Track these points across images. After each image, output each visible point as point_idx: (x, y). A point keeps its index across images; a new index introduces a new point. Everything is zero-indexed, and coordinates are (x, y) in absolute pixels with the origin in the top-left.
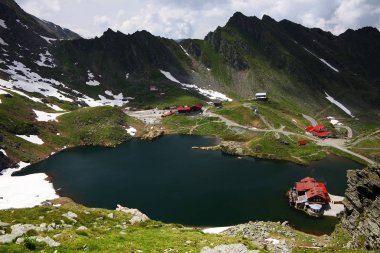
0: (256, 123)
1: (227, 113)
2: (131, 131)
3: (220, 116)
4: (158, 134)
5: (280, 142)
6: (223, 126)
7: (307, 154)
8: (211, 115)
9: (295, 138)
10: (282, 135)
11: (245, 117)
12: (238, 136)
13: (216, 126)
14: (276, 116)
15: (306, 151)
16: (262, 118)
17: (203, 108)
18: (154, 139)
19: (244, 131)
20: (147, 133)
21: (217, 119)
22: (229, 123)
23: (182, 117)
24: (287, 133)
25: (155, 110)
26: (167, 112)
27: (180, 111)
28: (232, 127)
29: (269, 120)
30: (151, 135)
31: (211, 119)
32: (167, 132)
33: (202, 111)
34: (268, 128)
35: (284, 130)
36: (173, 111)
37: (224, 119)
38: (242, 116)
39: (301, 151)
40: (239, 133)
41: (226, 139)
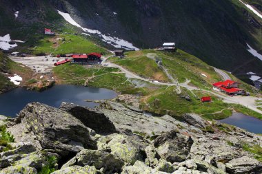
0: (158, 75)
1: (128, 64)
2: (16, 79)
3: (120, 67)
4: (48, 84)
5: (181, 97)
6: (123, 78)
7: (210, 112)
8: (110, 65)
9: (199, 93)
10: (184, 89)
11: (147, 69)
12: (137, 89)
13: (114, 78)
14: (182, 69)
15: (209, 108)
16: (166, 70)
17: (102, 57)
18: (42, 90)
19: (144, 85)
20: (35, 82)
21: (116, 69)
22: (129, 75)
23: (78, 66)
24: (191, 88)
25: (48, 57)
26: (62, 60)
27: (76, 60)
28: (132, 79)
29: (173, 73)
30: (39, 85)
31: (110, 69)
32: (59, 82)
33: (100, 61)
34: (170, 81)
35: (189, 84)
36: (69, 59)
37: (124, 70)
38: (144, 67)
39: (203, 108)
40: (139, 86)
41: (124, 93)
